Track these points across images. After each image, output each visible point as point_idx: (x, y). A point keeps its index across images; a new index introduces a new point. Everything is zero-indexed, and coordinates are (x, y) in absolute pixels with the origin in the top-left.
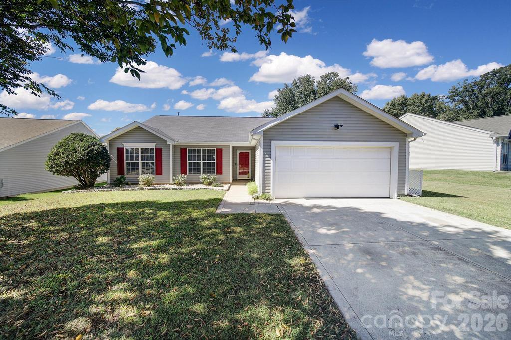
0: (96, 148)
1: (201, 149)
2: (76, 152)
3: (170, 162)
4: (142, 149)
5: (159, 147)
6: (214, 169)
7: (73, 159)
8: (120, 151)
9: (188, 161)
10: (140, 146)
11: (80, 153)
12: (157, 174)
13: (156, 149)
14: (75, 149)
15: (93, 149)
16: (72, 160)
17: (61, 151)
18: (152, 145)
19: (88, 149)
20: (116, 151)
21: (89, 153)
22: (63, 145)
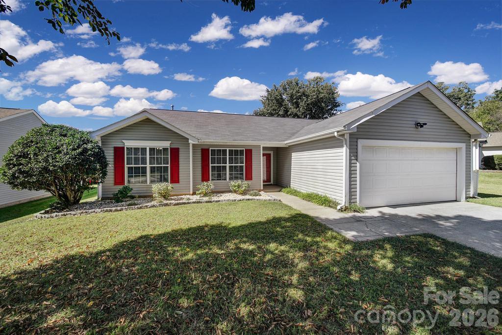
0: (89, 146)
1: (228, 149)
2: (60, 152)
3: (189, 167)
4: (150, 149)
5: (174, 146)
6: (242, 174)
7: (57, 164)
8: (119, 152)
9: (211, 165)
10: (148, 144)
11: (67, 154)
12: (173, 182)
13: (171, 149)
14: (57, 148)
15: (86, 148)
16: (54, 166)
17: (31, 150)
18: (166, 144)
19: (79, 147)
20: (113, 152)
21: (81, 154)
22: (32, 142)
